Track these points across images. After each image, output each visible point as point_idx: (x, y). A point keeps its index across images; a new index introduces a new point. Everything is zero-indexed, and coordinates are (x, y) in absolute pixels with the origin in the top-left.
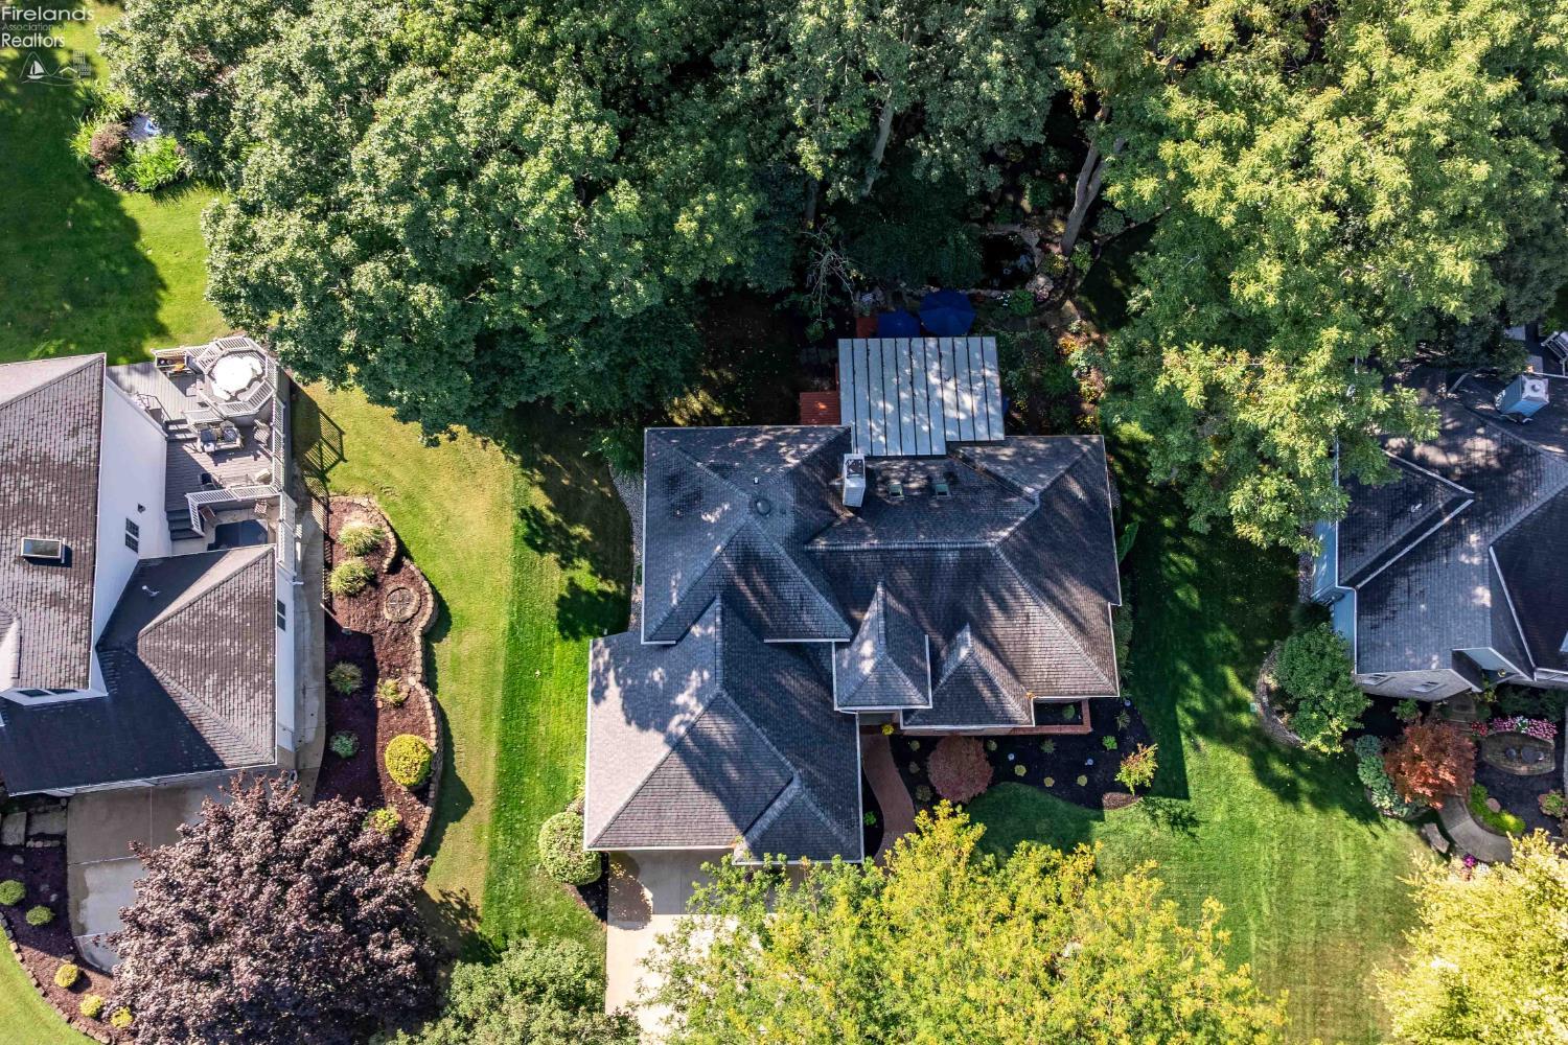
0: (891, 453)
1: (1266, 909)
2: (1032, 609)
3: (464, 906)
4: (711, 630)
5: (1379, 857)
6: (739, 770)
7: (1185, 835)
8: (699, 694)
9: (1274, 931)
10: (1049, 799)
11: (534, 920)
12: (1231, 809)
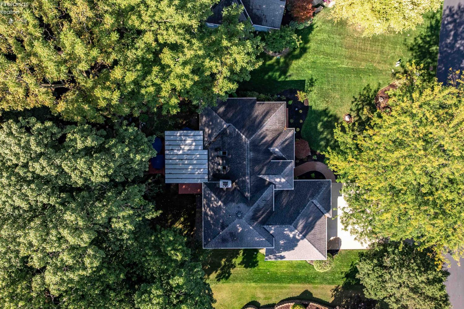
0: (207, 167)
1: (336, 61)
2: (264, 129)
3: (335, 290)
4: (273, 228)
5: (323, 26)
6: (310, 217)
7: (315, 82)
8: (291, 231)
9: (342, 60)
10: (306, 122)
11: (339, 270)
12: (308, 68)
